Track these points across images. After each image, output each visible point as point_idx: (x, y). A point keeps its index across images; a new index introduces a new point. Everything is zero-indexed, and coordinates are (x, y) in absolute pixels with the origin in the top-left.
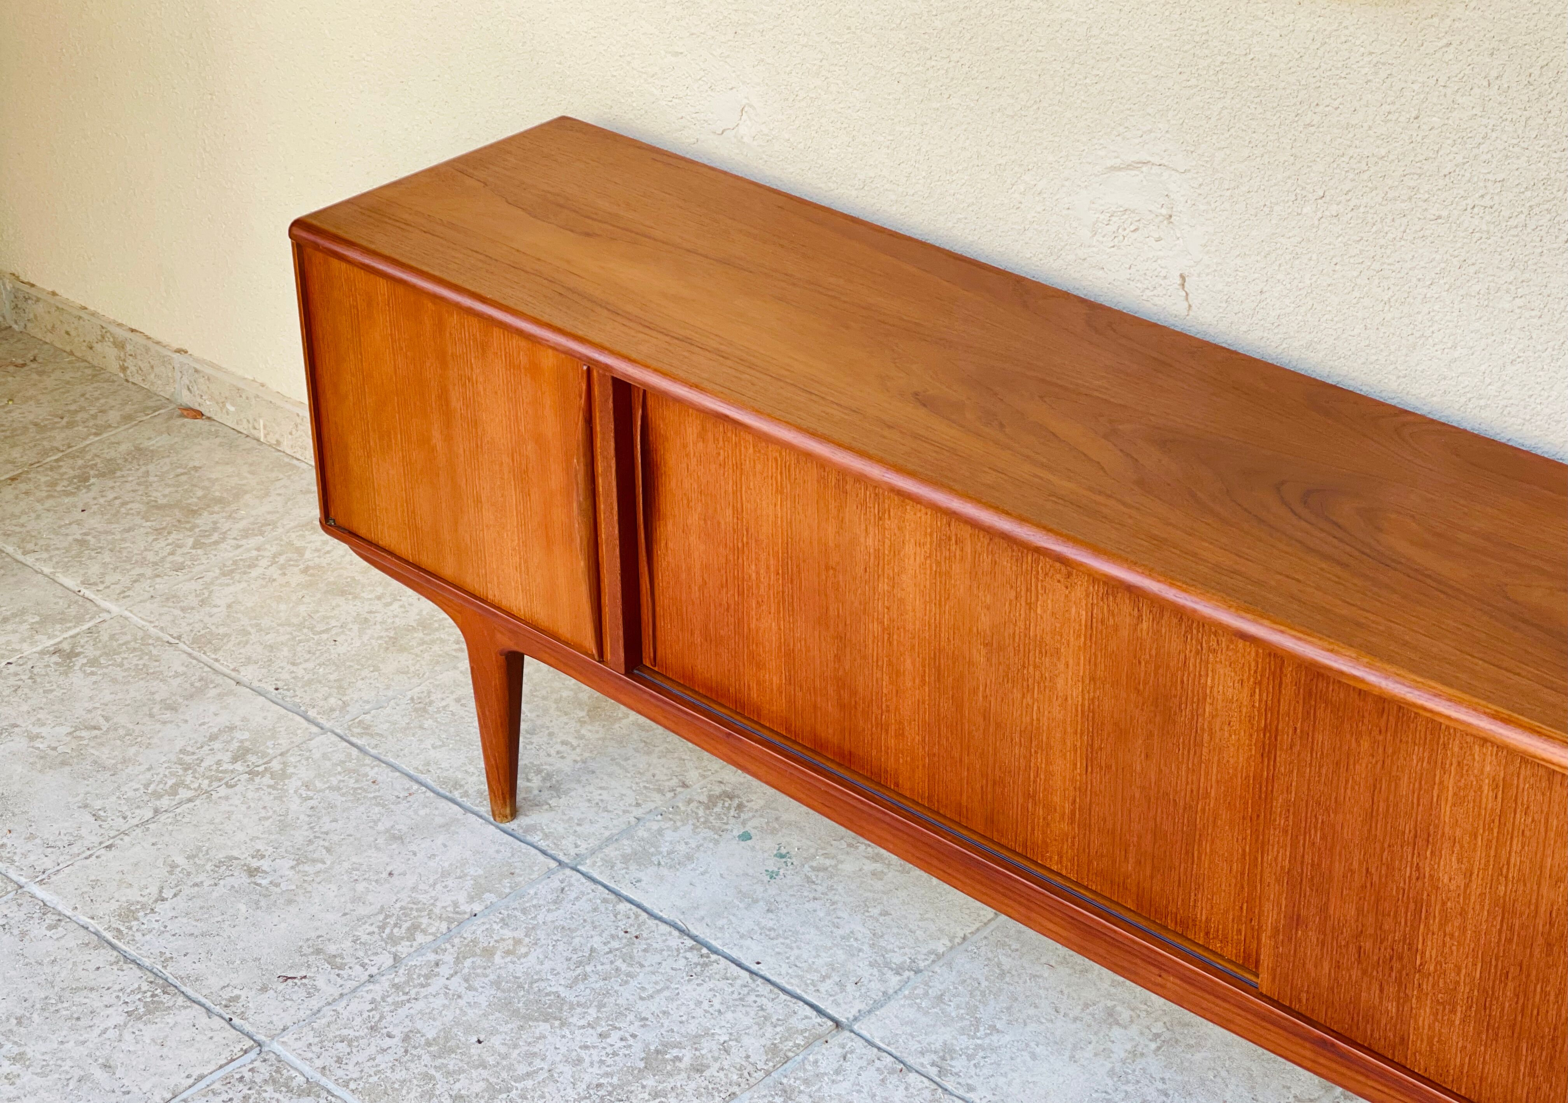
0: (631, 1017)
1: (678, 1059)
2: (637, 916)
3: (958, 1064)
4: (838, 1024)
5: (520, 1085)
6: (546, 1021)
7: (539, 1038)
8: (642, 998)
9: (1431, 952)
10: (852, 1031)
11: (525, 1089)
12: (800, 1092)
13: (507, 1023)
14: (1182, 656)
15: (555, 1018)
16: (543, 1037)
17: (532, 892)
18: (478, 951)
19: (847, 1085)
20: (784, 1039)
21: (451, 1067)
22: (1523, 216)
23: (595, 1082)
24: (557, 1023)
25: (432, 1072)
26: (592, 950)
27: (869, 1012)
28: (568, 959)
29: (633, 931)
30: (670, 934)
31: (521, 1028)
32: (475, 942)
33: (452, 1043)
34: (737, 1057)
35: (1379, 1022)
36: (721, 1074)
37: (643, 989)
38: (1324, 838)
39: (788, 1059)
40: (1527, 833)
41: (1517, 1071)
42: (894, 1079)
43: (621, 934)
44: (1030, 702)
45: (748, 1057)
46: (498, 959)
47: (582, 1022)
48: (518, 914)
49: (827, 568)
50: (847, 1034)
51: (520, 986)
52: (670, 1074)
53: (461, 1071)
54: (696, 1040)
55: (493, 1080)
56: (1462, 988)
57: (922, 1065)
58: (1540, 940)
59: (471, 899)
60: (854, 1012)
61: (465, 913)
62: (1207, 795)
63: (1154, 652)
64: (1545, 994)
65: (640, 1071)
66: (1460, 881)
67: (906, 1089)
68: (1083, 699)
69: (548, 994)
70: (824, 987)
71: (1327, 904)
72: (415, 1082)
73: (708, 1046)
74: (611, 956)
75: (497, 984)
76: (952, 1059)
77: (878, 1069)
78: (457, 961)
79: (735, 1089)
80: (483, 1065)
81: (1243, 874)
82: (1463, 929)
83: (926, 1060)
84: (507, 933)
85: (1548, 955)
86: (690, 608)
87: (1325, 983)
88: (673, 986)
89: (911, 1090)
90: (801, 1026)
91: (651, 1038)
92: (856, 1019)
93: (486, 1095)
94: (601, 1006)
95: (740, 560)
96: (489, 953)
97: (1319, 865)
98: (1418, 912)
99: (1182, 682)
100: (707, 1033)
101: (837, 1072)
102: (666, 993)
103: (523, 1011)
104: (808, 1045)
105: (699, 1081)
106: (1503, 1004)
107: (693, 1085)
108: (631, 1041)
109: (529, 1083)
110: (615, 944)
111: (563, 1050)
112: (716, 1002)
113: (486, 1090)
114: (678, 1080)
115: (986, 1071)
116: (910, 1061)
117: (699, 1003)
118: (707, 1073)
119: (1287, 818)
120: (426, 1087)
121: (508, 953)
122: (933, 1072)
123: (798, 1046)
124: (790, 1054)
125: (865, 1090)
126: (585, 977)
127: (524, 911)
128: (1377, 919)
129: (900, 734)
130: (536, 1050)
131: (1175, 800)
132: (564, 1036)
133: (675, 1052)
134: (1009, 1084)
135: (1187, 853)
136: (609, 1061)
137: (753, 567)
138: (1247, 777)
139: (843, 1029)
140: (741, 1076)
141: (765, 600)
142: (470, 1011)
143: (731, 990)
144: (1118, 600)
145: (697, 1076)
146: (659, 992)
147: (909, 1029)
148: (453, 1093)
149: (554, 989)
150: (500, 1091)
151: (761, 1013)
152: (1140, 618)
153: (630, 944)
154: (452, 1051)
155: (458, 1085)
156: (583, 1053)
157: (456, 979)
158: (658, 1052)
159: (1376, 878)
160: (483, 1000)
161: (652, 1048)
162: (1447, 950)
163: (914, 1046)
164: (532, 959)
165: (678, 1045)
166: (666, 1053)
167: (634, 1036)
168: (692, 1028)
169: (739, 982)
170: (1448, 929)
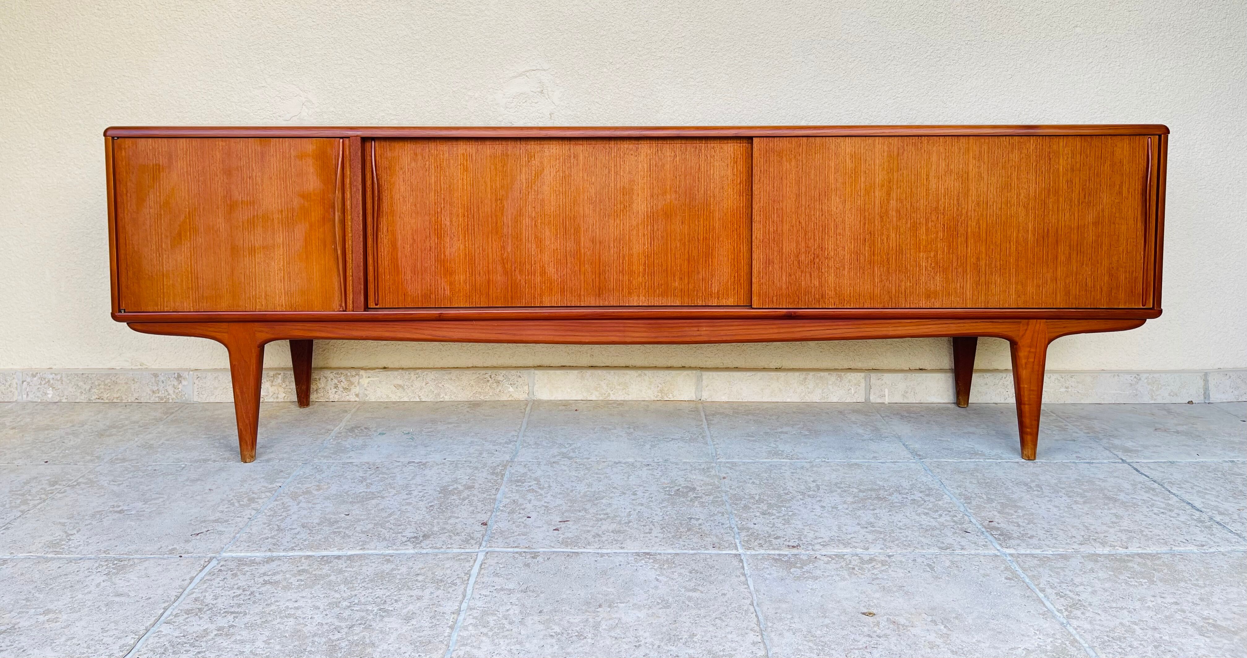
1: (456, 488)
7: (378, 504)
8: (410, 480)
9: (831, 246)
14: (698, 165)
35: (811, 292)
36: (483, 485)
38: (778, 216)
40: (867, 172)
41: (874, 283)
44: (618, 222)
47: (392, 494)
49: (496, 200)
56: (846, 257)
58: (877, 217)
62: (714, 228)
63: (683, 170)
64: (882, 240)
66: (841, 207)
68: (647, 208)
71: (782, 248)
81: (734, 259)
82: (844, 229)
85: (881, 222)
86: (403, 260)
87: (784, 286)
95: (439, 218)
97: (777, 231)
98: (823, 230)
99: (698, 178)
100: (457, 479)
105: (476, 490)
106: (865, 255)
109: (395, 516)
119: (760, 215)
126: (371, 484)
127: (307, 478)
128: (806, 243)
129: (543, 273)
131: (698, 238)
135: (706, 261)
137: (448, 219)
138: (734, 210)
141: (456, 235)
144: (663, 151)
152: (675, 156)
159: (803, 224)
162: (838, 242)
170: (838, 231)
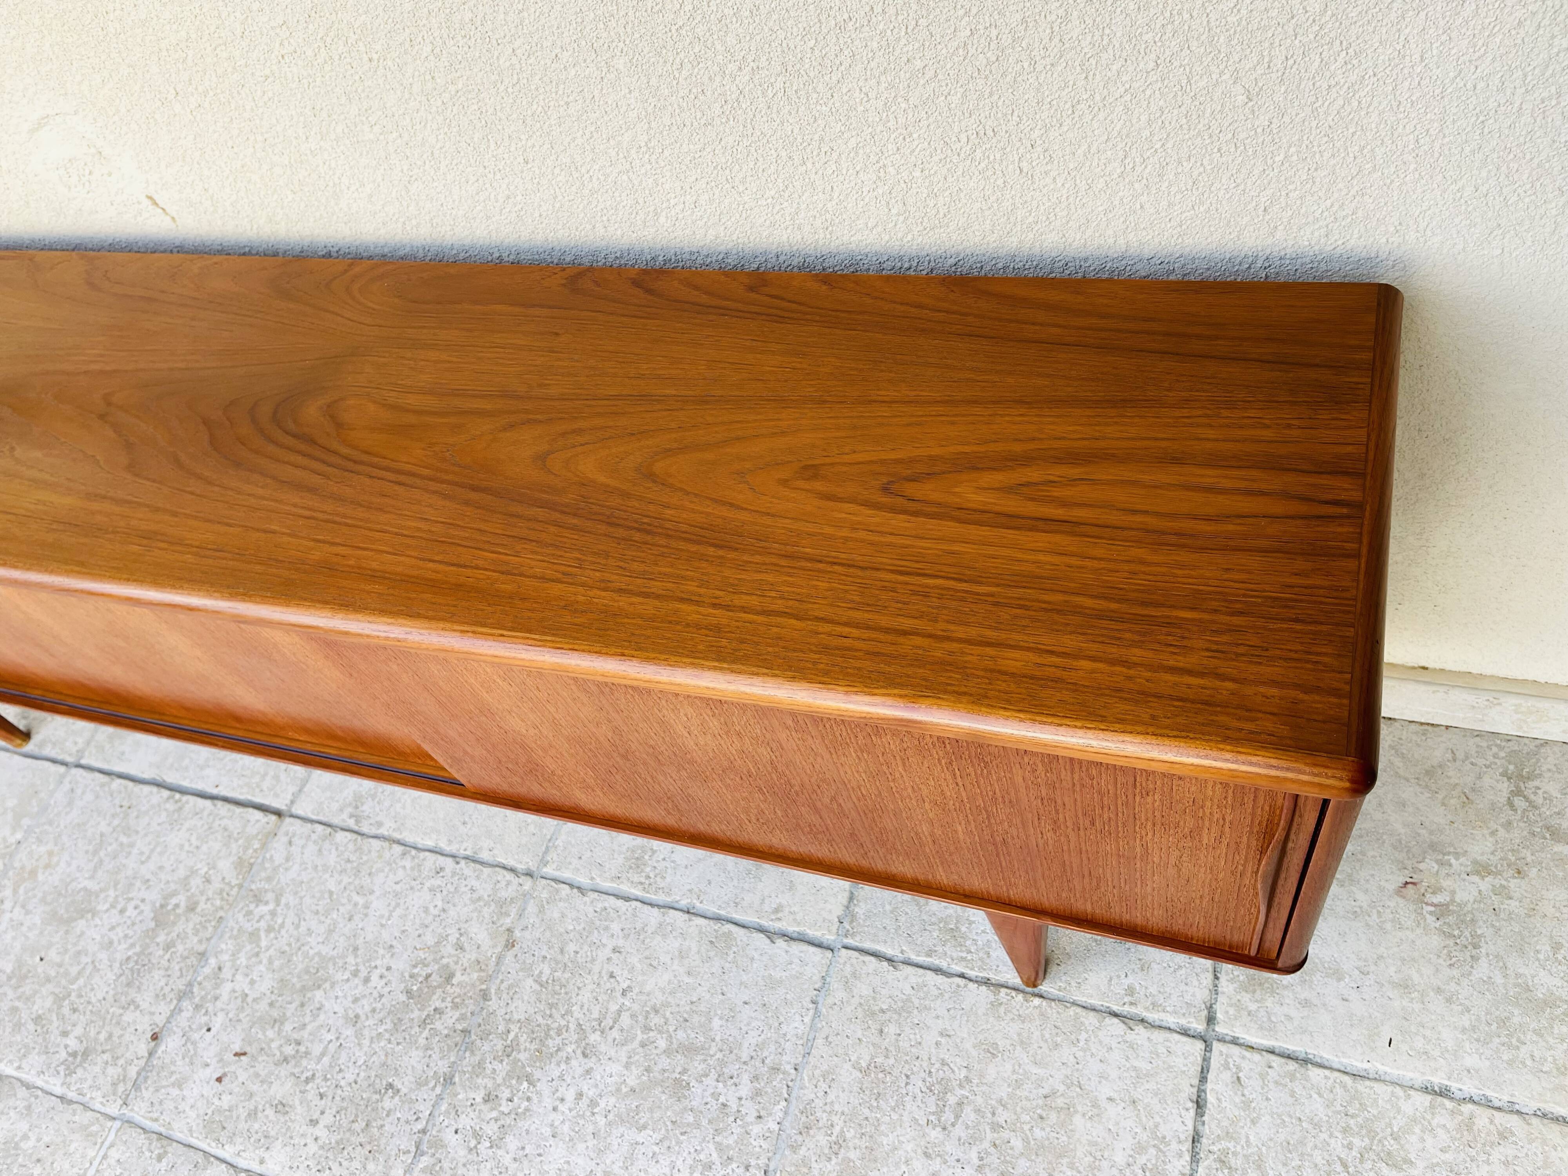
0: (138, 884)
1: (177, 906)
2: (126, 787)
3: (366, 808)
4: (278, 814)
5: (75, 987)
6: (82, 917)
7: (80, 936)
8: (143, 863)
10: (292, 816)
11: (80, 989)
12: (266, 891)
13: (57, 932)
15: (88, 912)
16: (83, 933)
17: (52, 802)
18: (26, 875)
19: (296, 867)
20: (246, 848)
21: (28, 993)
22: (322, 50)
23: (125, 957)
24: (89, 916)
25: (17, 1004)
26: (102, 835)
27: (300, 791)
28: (87, 852)
29: (126, 804)
30: (151, 793)
31: (67, 932)
32: (23, 868)
33: (24, 971)
34: (217, 885)
36: (209, 906)
37: (142, 853)
39: (252, 865)
42: (327, 845)
43: (118, 810)
45: (224, 879)
46: (41, 877)
47: (107, 906)
48: (46, 827)
50: (288, 820)
51: (60, 894)
52: (174, 923)
53: (36, 992)
54: (185, 882)
55: (57, 991)
57: (343, 820)
59: (14, 830)
60: (289, 797)
61: (12, 844)
65: (153, 930)
67: (337, 849)
69: (79, 892)
70: (265, 785)
72: (7, 1019)
73: (196, 882)
74: (115, 835)
75: (43, 900)
76: (362, 804)
77: (315, 842)
78: (15, 891)
79: (221, 913)
80: (48, 980)
83: (345, 816)
84: (43, 849)
88: (162, 840)
89: (340, 848)
90: (255, 832)
91: (154, 896)
92: (292, 802)
93: (55, 1007)
94: (116, 884)
96: (33, 873)
100: (193, 872)
101: (287, 860)
102: (159, 849)
103: (65, 916)
104: (264, 845)
105: (196, 919)
107: (191, 925)
108: (142, 907)
109: (81, 982)
110: (116, 822)
111: (98, 938)
112: (193, 839)
113: (54, 1003)
114: (179, 928)
115: (387, 804)
116: (335, 821)
117: (181, 847)
118: (199, 909)
120: (15, 1020)
121: (47, 866)
122: (351, 823)
123: (255, 851)
124: (252, 861)
125: (309, 866)
126: (101, 862)
127: (50, 823)
130: (80, 948)
132: (96, 926)
133: (174, 901)
134: (404, 808)
136: (131, 933)
139: (285, 816)
140: (222, 899)
142: (30, 935)
143: (201, 822)
145: (192, 915)
146: (152, 851)
147: (328, 794)
148: (33, 1016)
149: (81, 886)
150: (64, 999)
151: (226, 834)
153: (126, 815)
154: (26, 977)
155: (36, 1007)
156: (112, 935)
157: (17, 909)
158: (162, 906)
160: (37, 920)
161: (158, 905)
163: (335, 806)
164: (63, 864)
165: (174, 894)
166: (167, 904)
167: (143, 900)
168: (182, 872)
169: (206, 813)
